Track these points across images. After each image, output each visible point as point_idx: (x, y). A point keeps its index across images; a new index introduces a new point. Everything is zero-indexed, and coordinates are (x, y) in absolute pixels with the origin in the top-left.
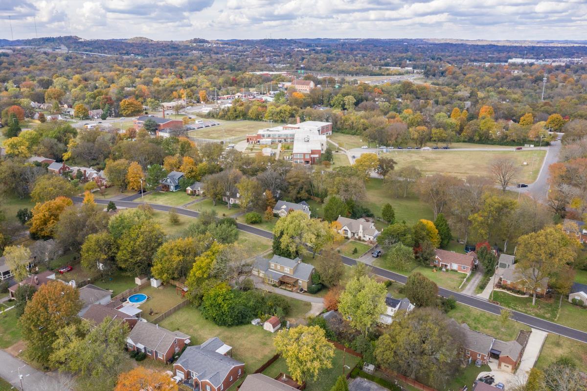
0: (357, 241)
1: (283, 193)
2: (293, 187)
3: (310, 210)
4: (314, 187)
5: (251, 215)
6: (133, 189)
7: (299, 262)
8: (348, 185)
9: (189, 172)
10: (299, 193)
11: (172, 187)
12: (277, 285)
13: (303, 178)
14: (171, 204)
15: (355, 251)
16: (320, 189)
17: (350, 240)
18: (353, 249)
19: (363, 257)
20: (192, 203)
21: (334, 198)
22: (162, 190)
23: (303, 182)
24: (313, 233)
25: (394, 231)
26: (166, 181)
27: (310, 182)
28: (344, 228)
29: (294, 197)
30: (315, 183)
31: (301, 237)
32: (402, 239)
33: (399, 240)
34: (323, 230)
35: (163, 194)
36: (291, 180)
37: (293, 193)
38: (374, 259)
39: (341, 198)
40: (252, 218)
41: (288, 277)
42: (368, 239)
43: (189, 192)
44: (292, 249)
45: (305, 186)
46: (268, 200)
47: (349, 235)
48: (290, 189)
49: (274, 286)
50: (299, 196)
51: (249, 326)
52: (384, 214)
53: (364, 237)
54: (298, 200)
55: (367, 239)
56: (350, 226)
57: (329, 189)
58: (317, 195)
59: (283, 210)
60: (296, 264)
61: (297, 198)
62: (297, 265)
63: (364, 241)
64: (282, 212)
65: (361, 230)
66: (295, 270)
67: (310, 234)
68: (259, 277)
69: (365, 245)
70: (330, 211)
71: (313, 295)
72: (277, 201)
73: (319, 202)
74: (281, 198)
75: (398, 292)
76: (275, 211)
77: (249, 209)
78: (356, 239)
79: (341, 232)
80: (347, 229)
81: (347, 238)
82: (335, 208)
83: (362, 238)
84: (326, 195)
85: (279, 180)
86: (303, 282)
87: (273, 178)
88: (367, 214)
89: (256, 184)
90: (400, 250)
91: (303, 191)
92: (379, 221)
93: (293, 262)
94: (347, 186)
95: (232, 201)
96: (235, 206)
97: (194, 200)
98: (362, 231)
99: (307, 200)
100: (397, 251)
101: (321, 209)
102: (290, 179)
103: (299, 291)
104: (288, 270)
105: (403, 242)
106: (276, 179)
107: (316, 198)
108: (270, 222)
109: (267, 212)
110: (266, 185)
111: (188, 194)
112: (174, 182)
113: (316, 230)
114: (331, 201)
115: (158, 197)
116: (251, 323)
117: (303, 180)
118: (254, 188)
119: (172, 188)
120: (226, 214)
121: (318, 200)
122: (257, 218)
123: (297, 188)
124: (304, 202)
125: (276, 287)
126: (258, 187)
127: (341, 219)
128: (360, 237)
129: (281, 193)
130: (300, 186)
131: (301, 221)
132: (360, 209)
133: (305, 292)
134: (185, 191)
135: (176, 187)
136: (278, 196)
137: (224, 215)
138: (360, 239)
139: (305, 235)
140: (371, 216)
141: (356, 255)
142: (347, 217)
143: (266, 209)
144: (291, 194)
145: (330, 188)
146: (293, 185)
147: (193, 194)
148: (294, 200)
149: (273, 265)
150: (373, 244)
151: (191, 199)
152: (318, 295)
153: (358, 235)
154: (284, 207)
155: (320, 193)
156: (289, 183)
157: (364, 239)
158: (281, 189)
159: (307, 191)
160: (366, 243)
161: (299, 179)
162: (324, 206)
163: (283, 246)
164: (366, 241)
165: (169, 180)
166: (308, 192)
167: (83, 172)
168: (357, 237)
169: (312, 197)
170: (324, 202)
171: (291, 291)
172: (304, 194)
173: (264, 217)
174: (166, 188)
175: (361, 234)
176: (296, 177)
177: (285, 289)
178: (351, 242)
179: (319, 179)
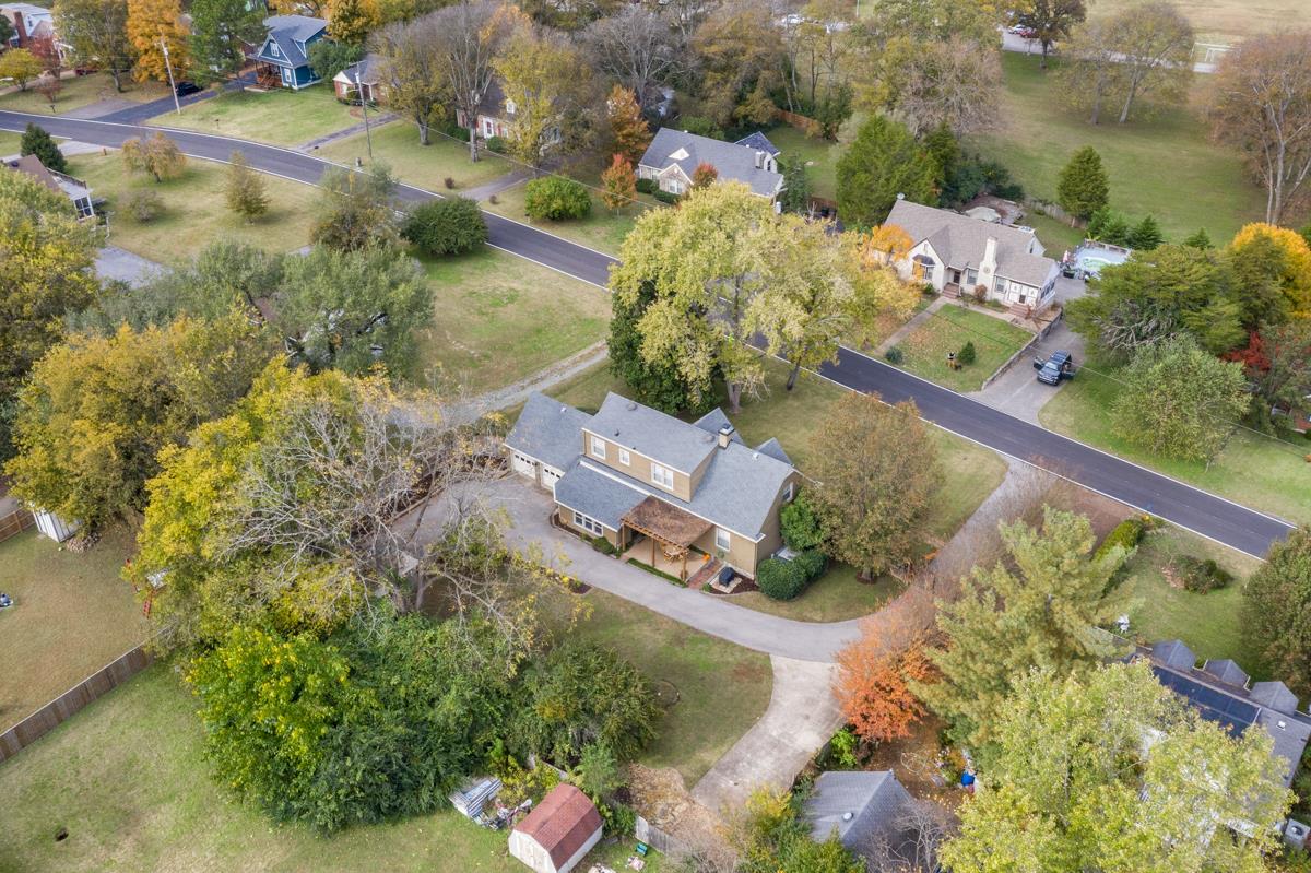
0: (973, 308)
1: (684, 97)
2: (719, 76)
3: (781, 168)
4: (798, 78)
5: (545, 185)
6: (153, 78)
7: (723, 441)
8: (935, 72)
9: (343, 18)
10: (740, 99)
11: (288, 72)
12: (614, 542)
13: (759, 41)
14: (270, 136)
15: (967, 357)
16: (821, 85)
17: (941, 301)
18: (957, 346)
19: (999, 383)
20: (346, 133)
21: (881, 123)
22: (257, 85)
23: (759, 58)
24: (793, 296)
25: (1163, 283)
26: (268, 50)
27: (785, 59)
28: (919, 250)
29: (722, 116)
30: (801, 64)
31: (735, 312)
32: (1194, 320)
33: (1180, 323)
34: (838, 279)
35: (256, 96)
36: (710, 51)
37: (719, 99)
38: (1047, 395)
39: (906, 121)
40: (551, 198)
41: (667, 509)
42: (1016, 299)
43: (345, 90)
44: (695, 367)
45: (765, 74)
46: (619, 126)
47: (938, 278)
48: (709, 83)
49: (602, 546)
50: (741, 110)
51: (440, 821)
52: (1069, 190)
53: (1000, 288)
54: (736, 129)
55: (1010, 297)
56: (941, 240)
57: (855, 85)
58: (809, 109)
59: (676, 168)
60: (708, 449)
61: (734, 120)
62: (712, 458)
63: (997, 305)
64: (672, 176)
65: (989, 261)
66: (701, 480)
67: (777, 300)
68: (539, 487)
69: (1005, 326)
70: (863, 176)
71: (784, 608)
72: (654, 129)
73: (815, 136)
74: (673, 120)
75: (1178, 584)
76: (645, 172)
77: (543, 166)
78: (963, 296)
79: (906, 266)
80: (931, 254)
81: (929, 293)
82: (882, 165)
83: (992, 295)
84: (844, 112)
85: (666, 49)
86: (739, 543)
87: (644, 39)
88: (998, 187)
89: (569, 60)
90: (1186, 371)
91: (758, 92)
92: (1041, 213)
93: (692, 440)
94: (932, 73)
95: (487, 127)
96: (497, 147)
97: (355, 121)
98: (993, 266)
99: (773, 128)
100: (1167, 374)
101: (824, 167)
102: (711, 43)
103: (714, 581)
104: (667, 477)
105: (1199, 333)
106: (654, 44)
107: (804, 120)
108: (622, 213)
109: (612, 173)
110: (614, 64)
111: (340, 100)
112: (294, 54)
113: (806, 276)
114: (866, 133)
115: (236, 109)
116: (449, 806)
117: (762, 50)
118: (563, 75)
119: (289, 75)
120: (457, 178)
121: (813, 127)
122: (571, 202)
123: (736, 80)
124: (760, 135)
125: (610, 551)
126: (578, 73)
127: (906, 212)
128: (982, 290)
129: (674, 102)
130: (743, 73)
131: (740, 239)
132: (971, 164)
133: (747, 585)
134: (332, 86)
135: (304, 73)
136: (663, 111)
137: (450, 184)
138: (980, 298)
139: (757, 304)
140: (1015, 194)
141: (970, 372)
142: (927, 203)
143: (610, 162)
144: (710, 104)
145: (861, 81)
146: (723, 69)
147: (356, 99)
148: (723, 127)
149: (601, 445)
150: (1037, 320)
151: (348, 118)
152: (804, 605)
153: (972, 280)
154: (681, 154)
155: (820, 101)
156: (707, 60)
157: (998, 296)
158: (675, 84)
159: (772, 94)
160: (1007, 317)
161: (740, 45)
162: (835, 154)
163: (650, 352)
164: (1003, 308)
165: (275, 47)
166: (776, 95)
167: (13, 19)
168: (970, 289)
169: (789, 117)
170: (841, 136)
171: (682, 581)
172: (759, 106)
173: (601, 195)
174: (271, 76)
175: (986, 279)
176: (733, 36)
177: (651, 570)
178: (947, 308)
179: (821, 44)
